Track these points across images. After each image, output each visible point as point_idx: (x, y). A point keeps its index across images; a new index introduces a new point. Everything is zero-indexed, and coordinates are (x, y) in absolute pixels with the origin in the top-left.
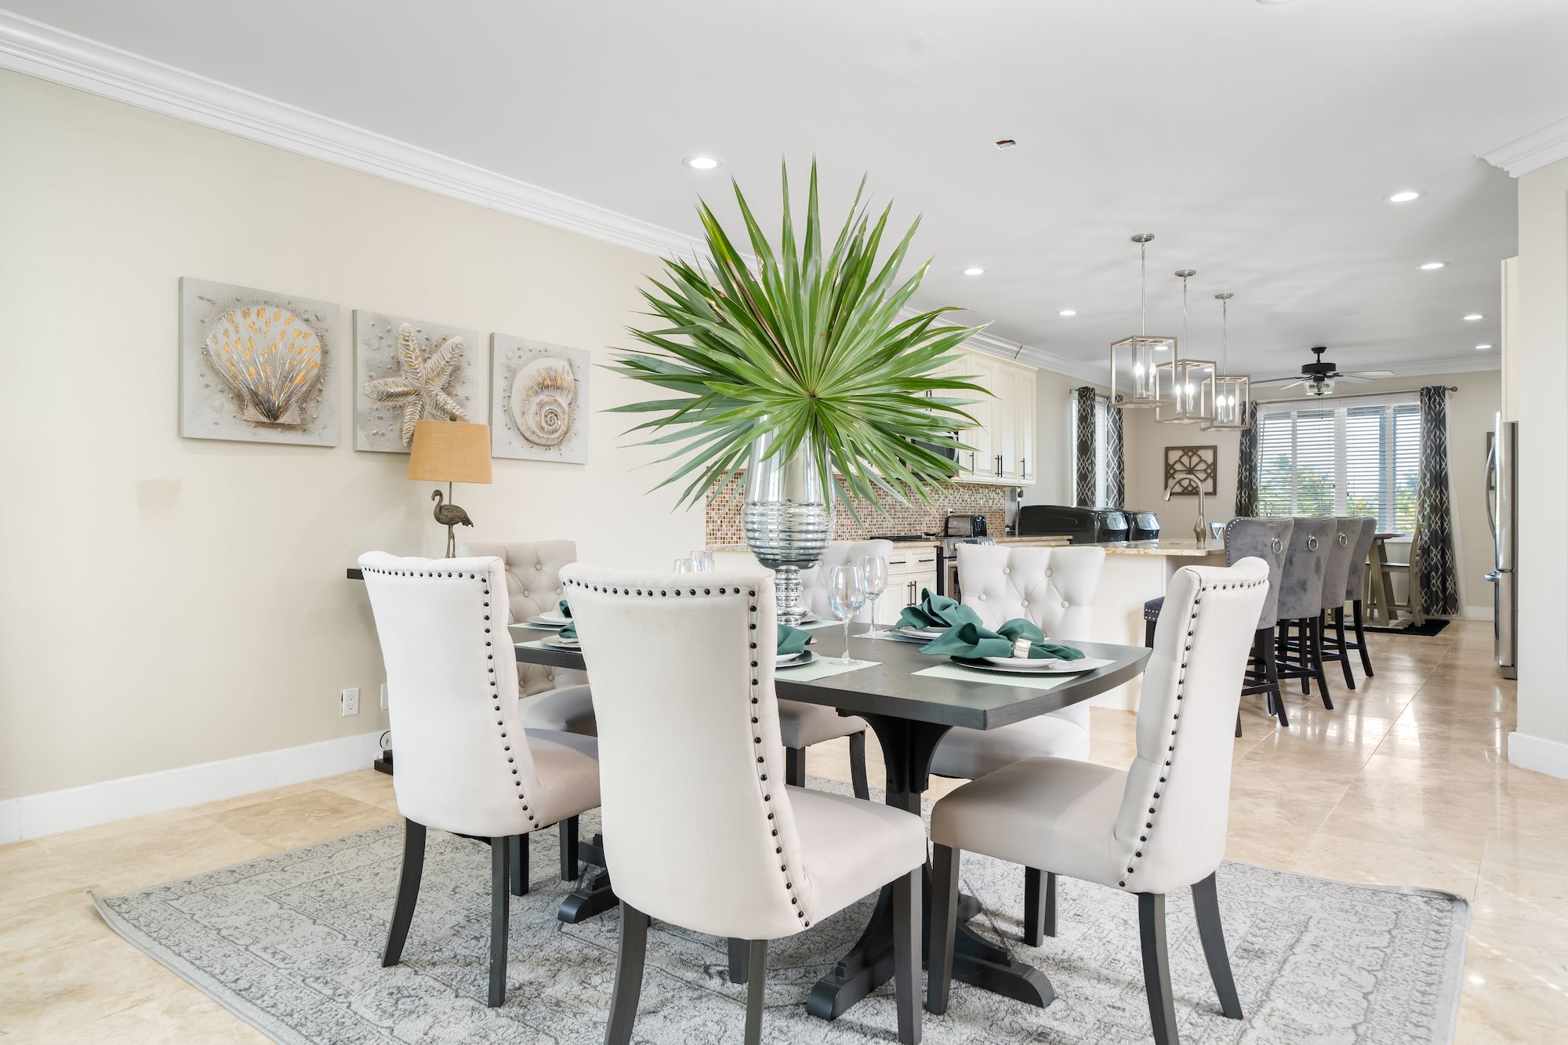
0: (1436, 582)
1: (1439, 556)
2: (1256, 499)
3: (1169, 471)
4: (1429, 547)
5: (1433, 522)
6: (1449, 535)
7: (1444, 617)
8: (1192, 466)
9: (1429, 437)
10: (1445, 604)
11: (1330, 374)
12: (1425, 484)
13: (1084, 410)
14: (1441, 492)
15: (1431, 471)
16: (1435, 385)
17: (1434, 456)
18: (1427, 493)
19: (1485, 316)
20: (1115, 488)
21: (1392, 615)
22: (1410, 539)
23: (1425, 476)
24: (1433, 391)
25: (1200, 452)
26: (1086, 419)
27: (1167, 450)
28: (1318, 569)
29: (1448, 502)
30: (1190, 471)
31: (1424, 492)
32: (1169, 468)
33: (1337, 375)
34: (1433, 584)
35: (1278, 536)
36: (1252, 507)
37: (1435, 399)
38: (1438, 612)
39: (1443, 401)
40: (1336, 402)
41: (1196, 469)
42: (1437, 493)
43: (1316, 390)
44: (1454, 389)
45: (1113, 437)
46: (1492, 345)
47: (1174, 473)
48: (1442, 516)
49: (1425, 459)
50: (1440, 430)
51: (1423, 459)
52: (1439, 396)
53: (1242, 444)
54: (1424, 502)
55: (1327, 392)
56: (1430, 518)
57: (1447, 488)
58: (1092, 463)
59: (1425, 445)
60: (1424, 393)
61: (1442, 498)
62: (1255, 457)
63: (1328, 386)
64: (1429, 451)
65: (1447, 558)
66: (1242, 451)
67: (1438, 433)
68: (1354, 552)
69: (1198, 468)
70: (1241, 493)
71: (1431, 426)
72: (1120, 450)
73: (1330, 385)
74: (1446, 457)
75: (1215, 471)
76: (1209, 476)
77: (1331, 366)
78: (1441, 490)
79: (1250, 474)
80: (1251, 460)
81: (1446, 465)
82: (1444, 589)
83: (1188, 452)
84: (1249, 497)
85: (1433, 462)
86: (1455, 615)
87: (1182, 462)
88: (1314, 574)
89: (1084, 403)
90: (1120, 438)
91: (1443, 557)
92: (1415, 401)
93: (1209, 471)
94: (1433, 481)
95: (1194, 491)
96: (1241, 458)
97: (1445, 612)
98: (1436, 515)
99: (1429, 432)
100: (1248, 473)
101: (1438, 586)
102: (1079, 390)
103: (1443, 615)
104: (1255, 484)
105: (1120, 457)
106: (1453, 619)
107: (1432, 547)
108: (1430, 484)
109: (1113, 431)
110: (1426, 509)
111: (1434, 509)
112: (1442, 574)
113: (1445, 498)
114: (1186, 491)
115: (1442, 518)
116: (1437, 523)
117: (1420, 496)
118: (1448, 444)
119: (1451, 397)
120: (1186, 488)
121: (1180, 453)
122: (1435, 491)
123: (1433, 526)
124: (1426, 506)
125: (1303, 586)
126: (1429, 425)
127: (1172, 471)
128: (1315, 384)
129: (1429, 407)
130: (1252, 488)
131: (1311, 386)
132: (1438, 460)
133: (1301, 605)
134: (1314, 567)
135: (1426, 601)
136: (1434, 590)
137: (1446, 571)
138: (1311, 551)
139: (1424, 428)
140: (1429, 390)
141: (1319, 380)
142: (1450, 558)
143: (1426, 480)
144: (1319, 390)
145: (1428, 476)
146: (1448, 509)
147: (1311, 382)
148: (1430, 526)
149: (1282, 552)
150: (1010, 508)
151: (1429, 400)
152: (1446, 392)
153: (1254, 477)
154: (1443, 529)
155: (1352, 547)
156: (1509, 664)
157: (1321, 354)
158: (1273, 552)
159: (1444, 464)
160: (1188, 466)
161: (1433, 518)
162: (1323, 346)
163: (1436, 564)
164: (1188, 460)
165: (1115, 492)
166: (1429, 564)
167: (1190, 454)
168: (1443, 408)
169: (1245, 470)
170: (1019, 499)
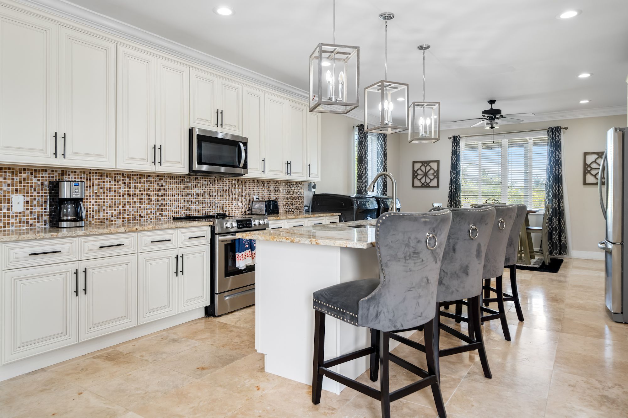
0: (555, 237)
1: (557, 223)
2: (460, 190)
3: (415, 174)
4: (552, 217)
5: (554, 203)
6: (563, 210)
7: (560, 257)
8: (426, 172)
9: (552, 155)
10: (560, 249)
11: (498, 116)
12: (550, 181)
13: (361, 138)
14: (559, 186)
15: (553, 174)
16: (555, 126)
17: (555, 166)
18: (551, 187)
19: (592, 74)
20: (382, 183)
21: (532, 257)
22: (542, 213)
23: (550, 177)
24: (554, 129)
25: (431, 164)
26: (362, 144)
27: (414, 163)
28: (478, 255)
29: (562, 192)
30: (426, 174)
31: (549, 186)
32: (415, 172)
33: (502, 117)
34: (554, 239)
35: (433, 230)
36: (457, 194)
37: (556, 134)
38: (556, 254)
39: (560, 135)
40: (502, 136)
41: (429, 173)
42: (557, 187)
43: (490, 126)
44: (566, 128)
45: (381, 154)
46: (590, 101)
47: (417, 175)
48: (559, 200)
49: (550, 167)
50: (558, 151)
51: (549, 167)
52: (558, 132)
53: (452, 159)
54: (549, 191)
55: (496, 127)
56: (553, 201)
57: (562, 184)
58: (366, 169)
59: (550, 160)
60: (550, 131)
61: (559, 190)
62: (459, 166)
63: (497, 123)
64: (552, 163)
65: (562, 223)
66: (452, 163)
67: (557, 153)
68: (511, 230)
69: (430, 172)
70: (451, 186)
71: (553, 149)
72: (384, 162)
73: (499, 124)
74: (561, 166)
75: (438, 174)
76: (435, 177)
77: (499, 112)
78: (559, 185)
79: (456, 176)
80: (457, 168)
81: (561, 171)
82: (560, 241)
83: (425, 164)
84: (456, 189)
85: (554, 169)
86: (565, 255)
87: (421, 170)
88: (475, 259)
89: (361, 133)
90: (385, 155)
91: (559, 223)
92: (544, 135)
93: (435, 174)
94: (554, 180)
95: (428, 185)
96: (452, 167)
97: (560, 254)
98: (556, 199)
99: (552, 153)
100: (455, 176)
101: (557, 239)
102: (357, 126)
103: (559, 255)
104: (459, 181)
105: (384, 166)
106: (564, 257)
107: (553, 217)
108: (553, 181)
109: (381, 151)
110: (550, 196)
111: (555, 196)
112: (559, 232)
113: (560, 190)
114: (423, 185)
115: (559, 201)
116: (556, 204)
117: (547, 188)
118: (562, 159)
119: (564, 133)
120: (423, 184)
121: (420, 164)
122: (555, 186)
123: (554, 205)
124: (550, 194)
125: (465, 270)
126: (552, 148)
127: (416, 175)
128: (490, 122)
129: (553, 138)
130: (457, 184)
131: (487, 124)
132: (557, 168)
133: (464, 288)
134: (475, 253)
135: (550, 248)
136: (555, 241)
137: (561, 231)
138: (472, 239)
139: (550, 150)
140: (552, 129)
141: (491, 119)
142: (563, 223)
143: (550, 179)
144: (492, 126)
145: (552, 177)
146: (562, 196)
147: (488, 121)
148: (553, 205)
149: (439, 246)
150: (307, 195)
151: (553, 134)
152: (562, 130)
153: (458, 178)
154: (559, 208)
155: (510, 228)
156: (620, 312)
157: (493, 105)
158: (427, 248)
159: (560, 170)
160: (424, 172)
161: (554, 201)
162: (494, 99)
163: (556, 226)
164: (425, 168)
165: (382, 186)
166: (552, 227)
167: (425, 165)
168: (560, 139)
169: (454, 173)
170: (313, 190)
